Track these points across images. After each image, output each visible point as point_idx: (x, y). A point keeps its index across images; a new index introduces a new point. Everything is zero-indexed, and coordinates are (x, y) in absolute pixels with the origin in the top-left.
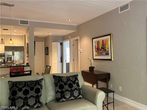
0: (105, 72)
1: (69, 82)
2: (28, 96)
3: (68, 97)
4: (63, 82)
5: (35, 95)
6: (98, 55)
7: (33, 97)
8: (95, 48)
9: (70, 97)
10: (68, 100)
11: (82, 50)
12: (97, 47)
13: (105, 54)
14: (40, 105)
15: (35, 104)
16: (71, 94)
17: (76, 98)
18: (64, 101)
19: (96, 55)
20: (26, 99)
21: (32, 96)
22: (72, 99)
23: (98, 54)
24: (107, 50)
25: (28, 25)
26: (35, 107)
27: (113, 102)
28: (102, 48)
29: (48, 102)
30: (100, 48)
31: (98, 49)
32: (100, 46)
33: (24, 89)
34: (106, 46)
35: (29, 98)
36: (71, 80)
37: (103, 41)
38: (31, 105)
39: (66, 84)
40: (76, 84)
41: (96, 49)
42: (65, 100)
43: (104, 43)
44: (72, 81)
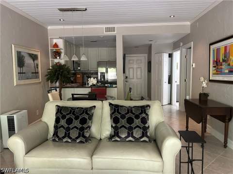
0: (226, 105)
1: (130, 115)
2: (71, 126)
3: (123, 136)
4: (120, 113)
5: (80, 126)
6: (217, 74)
7: (77, 128)
8: (214, 61)
9: (126, 137)
10: (123, 140)
11: (195, 65)
12: (216, 60)
13: (227, 71)
14: (84, 140)
15: (77, 138)
16: (128, 133)
17: (137, 140)
18: (118, 141)
19: (214, 74)
20: (68, 129)
21: (75, 127)
22: (130, 141)
23: (217, 71)
24: (231, 64)
25: (116, 32)
26: (78, 141)
27: (202, 160)
28: (224, 61)
29: (103, 137)
30: (221, 61)
31: (217, 63)
32: (221, 57)
33: (67, 117)
34: (231, 57)
35: (72, 128)
36: (133, 112)
37: (226, 48)
38: (73, 138)
39: (123, 117)
40: (139, 120)
41: (215, 63)
42: (119, 139)
43: (228, 51)
44: (134, 114)
